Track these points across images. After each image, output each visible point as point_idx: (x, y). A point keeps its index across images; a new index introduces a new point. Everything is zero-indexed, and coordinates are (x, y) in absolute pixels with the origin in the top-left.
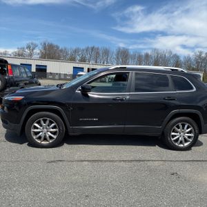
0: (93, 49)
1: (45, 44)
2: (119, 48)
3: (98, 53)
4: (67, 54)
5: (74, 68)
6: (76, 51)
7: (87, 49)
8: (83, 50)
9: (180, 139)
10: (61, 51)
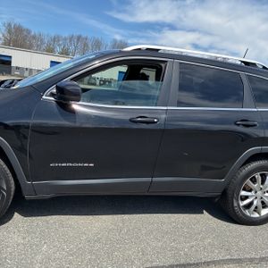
0: (79, 38)
1: (9, 25)
2: (115, 41)
3: (86, 45)
4: (42, 43)
5: (52, 62)
6: (56, 39)
7: (71, 38)
8: (65, 39)
9: (255, 203)
10: (34, 37)
